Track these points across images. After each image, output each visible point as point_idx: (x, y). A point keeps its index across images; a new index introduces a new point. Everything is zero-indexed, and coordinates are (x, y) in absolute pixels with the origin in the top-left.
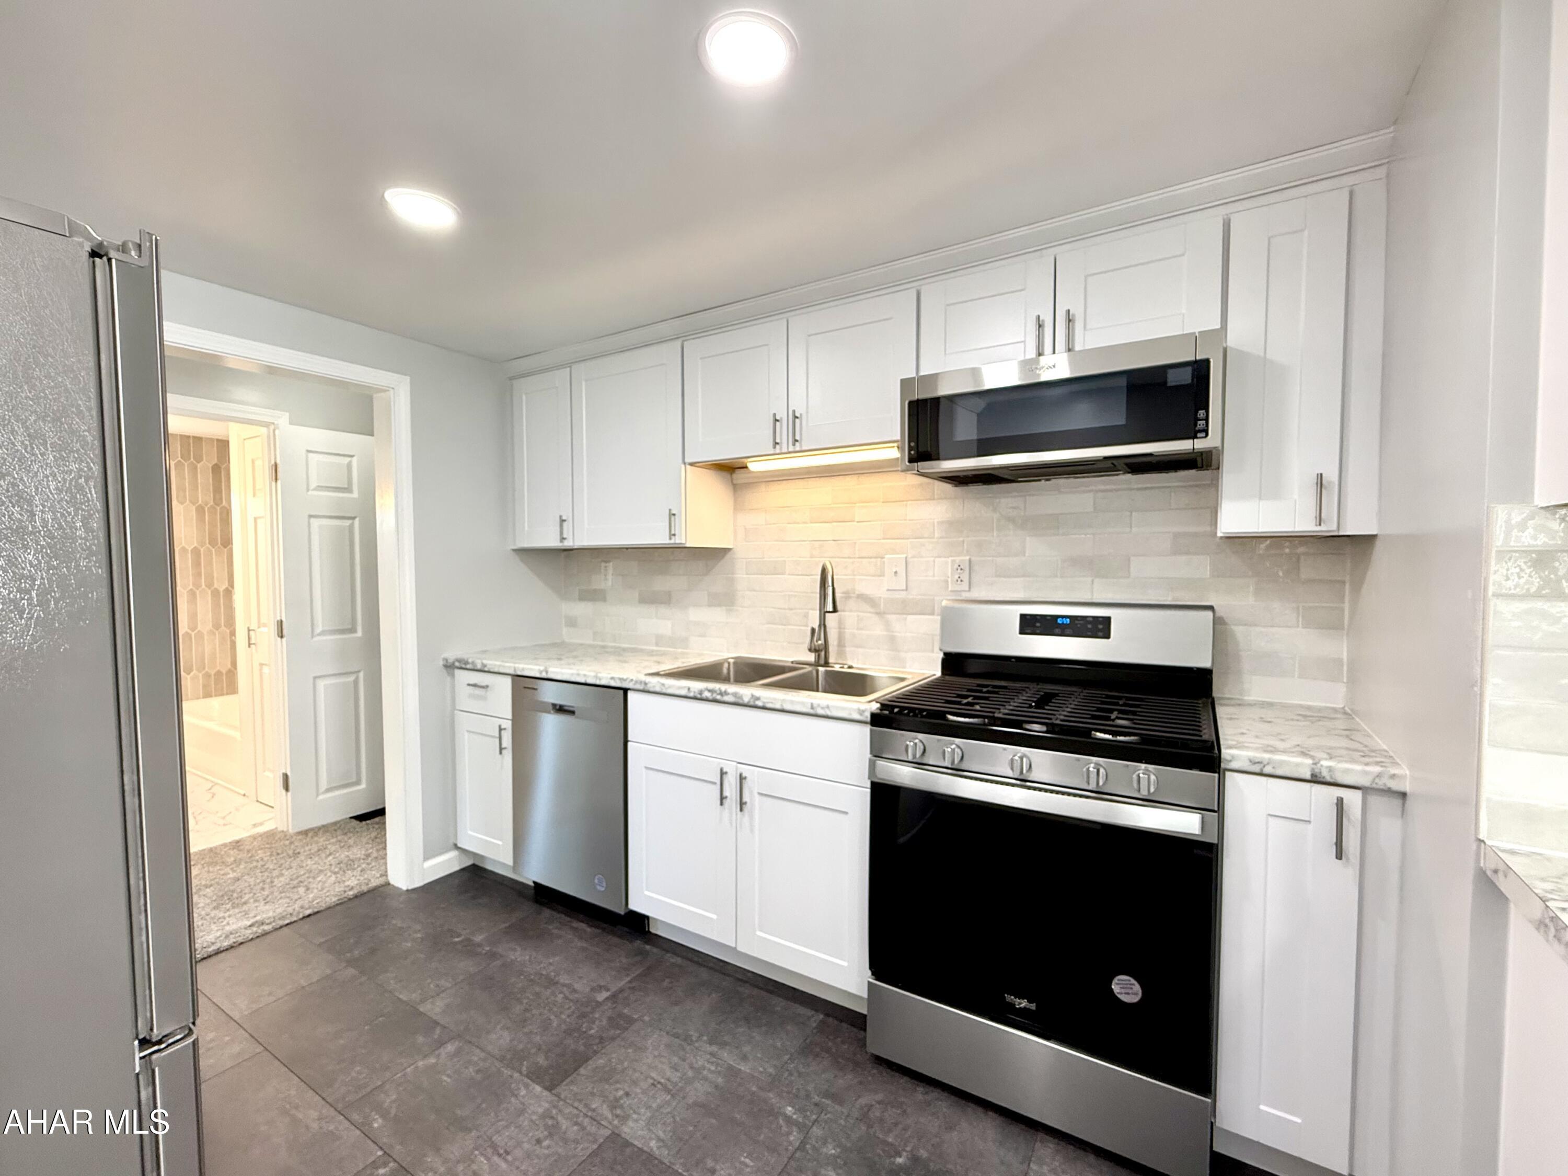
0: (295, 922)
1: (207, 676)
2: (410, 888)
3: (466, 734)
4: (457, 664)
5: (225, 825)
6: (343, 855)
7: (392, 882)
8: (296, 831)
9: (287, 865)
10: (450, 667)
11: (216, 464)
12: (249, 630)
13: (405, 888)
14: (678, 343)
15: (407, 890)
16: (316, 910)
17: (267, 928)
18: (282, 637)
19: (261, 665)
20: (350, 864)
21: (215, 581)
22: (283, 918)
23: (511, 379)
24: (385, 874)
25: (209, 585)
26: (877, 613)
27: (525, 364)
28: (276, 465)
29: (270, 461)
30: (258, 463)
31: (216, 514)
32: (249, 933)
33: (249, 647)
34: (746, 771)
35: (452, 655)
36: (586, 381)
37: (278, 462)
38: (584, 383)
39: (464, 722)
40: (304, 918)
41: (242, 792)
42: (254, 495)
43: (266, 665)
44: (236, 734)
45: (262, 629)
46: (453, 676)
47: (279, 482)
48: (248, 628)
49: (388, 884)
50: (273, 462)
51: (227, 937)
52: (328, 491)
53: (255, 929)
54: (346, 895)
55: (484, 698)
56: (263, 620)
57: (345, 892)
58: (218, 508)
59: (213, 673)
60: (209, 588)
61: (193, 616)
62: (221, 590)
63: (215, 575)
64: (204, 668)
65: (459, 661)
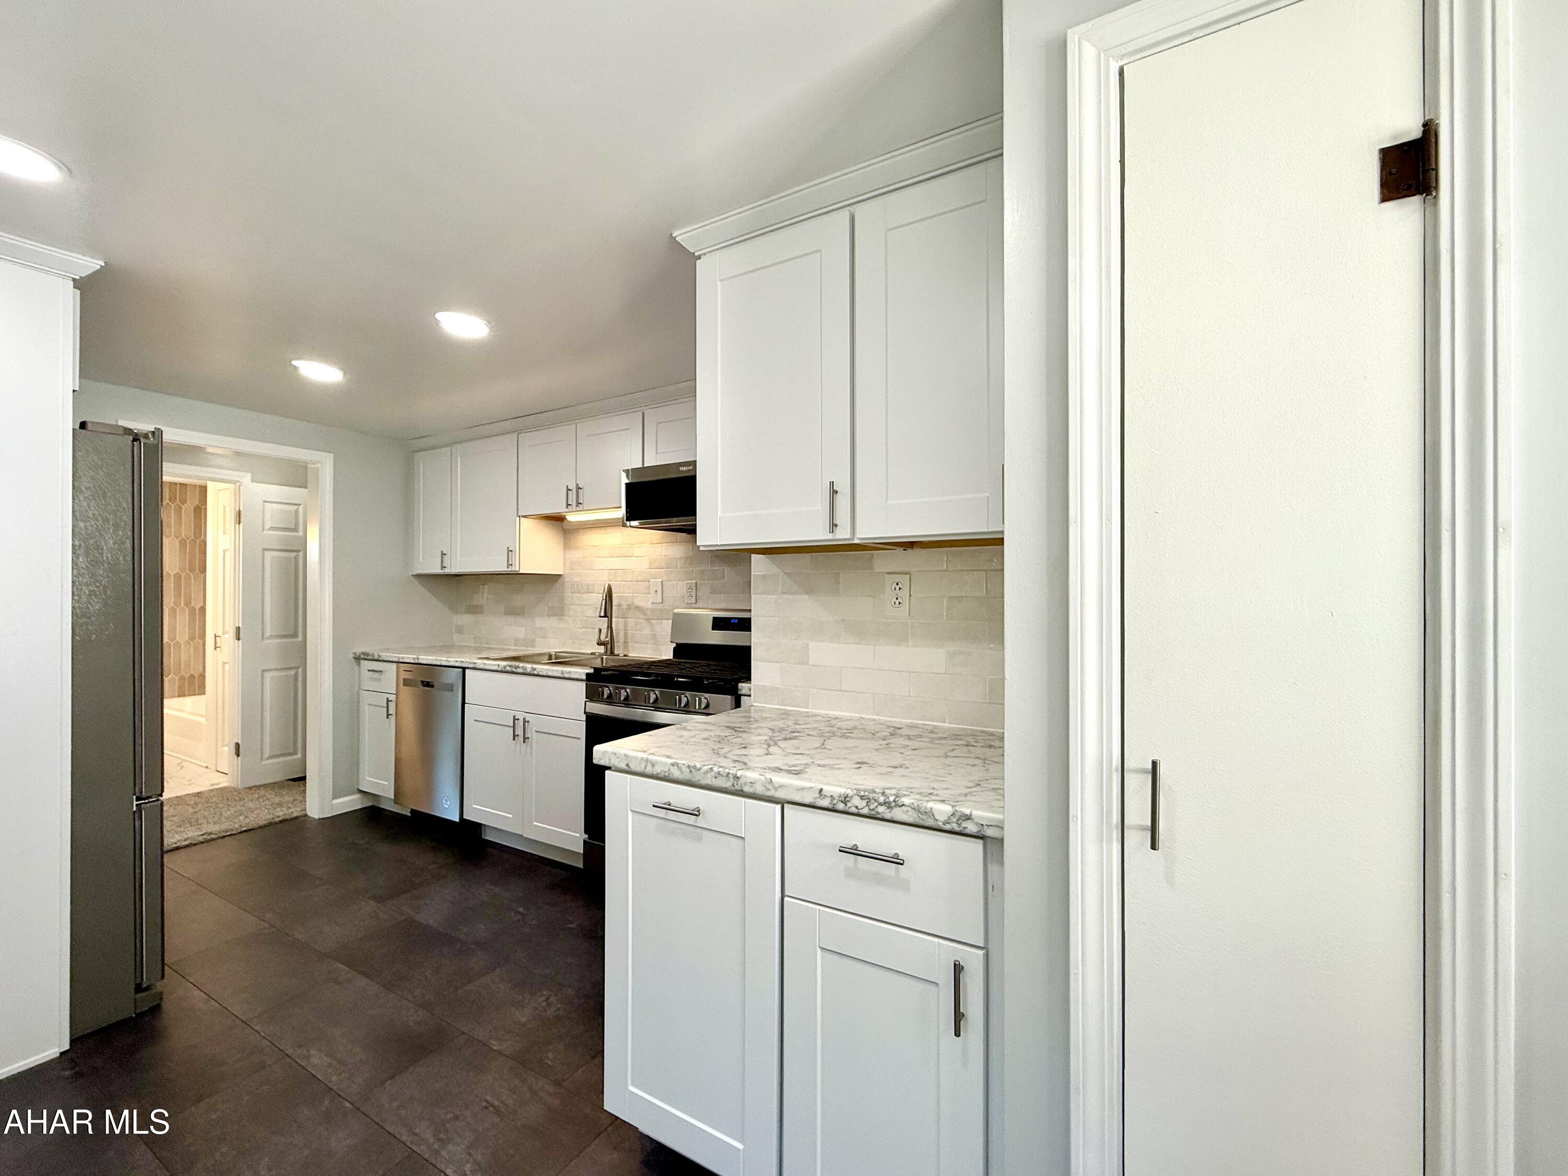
0: (235, 834)
1: (182, 678)
2: (321, 817)
3: (367, 706)
4: (362, 656)
5: (190, 784)
6: (277, 800)
7: (309, 814)
8: (243, 787)
9: (233, 805)
10: (358, 659)
11: (198, 506)
12: (216, 636)
13: (317, 817)
14: (515, 435)
15: (319, 819)
16: (250, 828)
17: (214, 836)
18: (239, 639)
19: (224, 663)
20: (280, 805)
21: (192, 601)
22: (227, 831)
23: (414, 452)
24: (305, 810)
25: (188, 604)
26: (646, 619)
27: (423, 443)
28: (240, 511)
29: (235, 509)
30: (228, 509)
31: (195, 546)
32: (201, 839)
33: (215, 649)
34: (529, 717)
35: (359, 650)
36: (461, 457)
37: (241, 509)
38: (459, 458)
39: (366, 698)
40: (241, 832)
41: (205, 765)
42: (224, 533)
43: (227, 663)
44: (203, 720)
45: (227, 636)
46: (359, 664)
47: (241, 525)
48: (215, 635)
49: (306, 815)
50: (237, 510)
51: (185, 840)
52: (280, 531)
53: (205, 837)
54: (273, 821)
55: (379, 680)
56: (227, 628)
57: (273, 818)
58: (198, 541)
59: (187, 676)
60: (187, 607)
61: (173, 629)
62: (197, 608)
63: (193, 597)
64: (180, 673)
65: (363, 654)
